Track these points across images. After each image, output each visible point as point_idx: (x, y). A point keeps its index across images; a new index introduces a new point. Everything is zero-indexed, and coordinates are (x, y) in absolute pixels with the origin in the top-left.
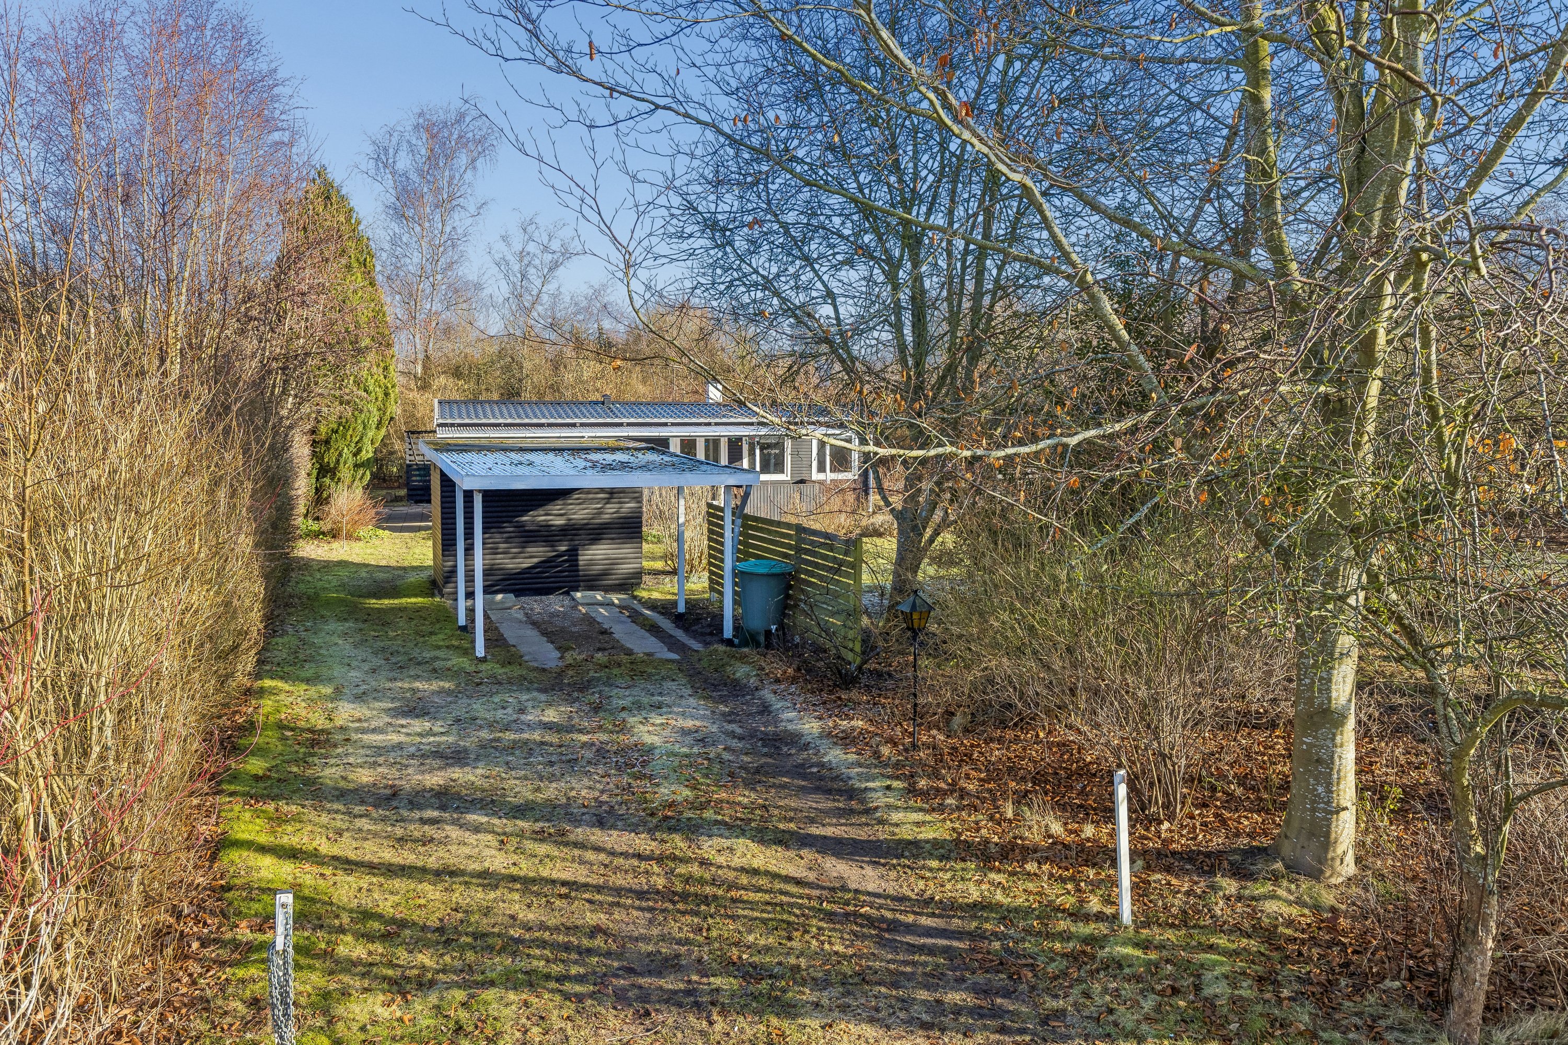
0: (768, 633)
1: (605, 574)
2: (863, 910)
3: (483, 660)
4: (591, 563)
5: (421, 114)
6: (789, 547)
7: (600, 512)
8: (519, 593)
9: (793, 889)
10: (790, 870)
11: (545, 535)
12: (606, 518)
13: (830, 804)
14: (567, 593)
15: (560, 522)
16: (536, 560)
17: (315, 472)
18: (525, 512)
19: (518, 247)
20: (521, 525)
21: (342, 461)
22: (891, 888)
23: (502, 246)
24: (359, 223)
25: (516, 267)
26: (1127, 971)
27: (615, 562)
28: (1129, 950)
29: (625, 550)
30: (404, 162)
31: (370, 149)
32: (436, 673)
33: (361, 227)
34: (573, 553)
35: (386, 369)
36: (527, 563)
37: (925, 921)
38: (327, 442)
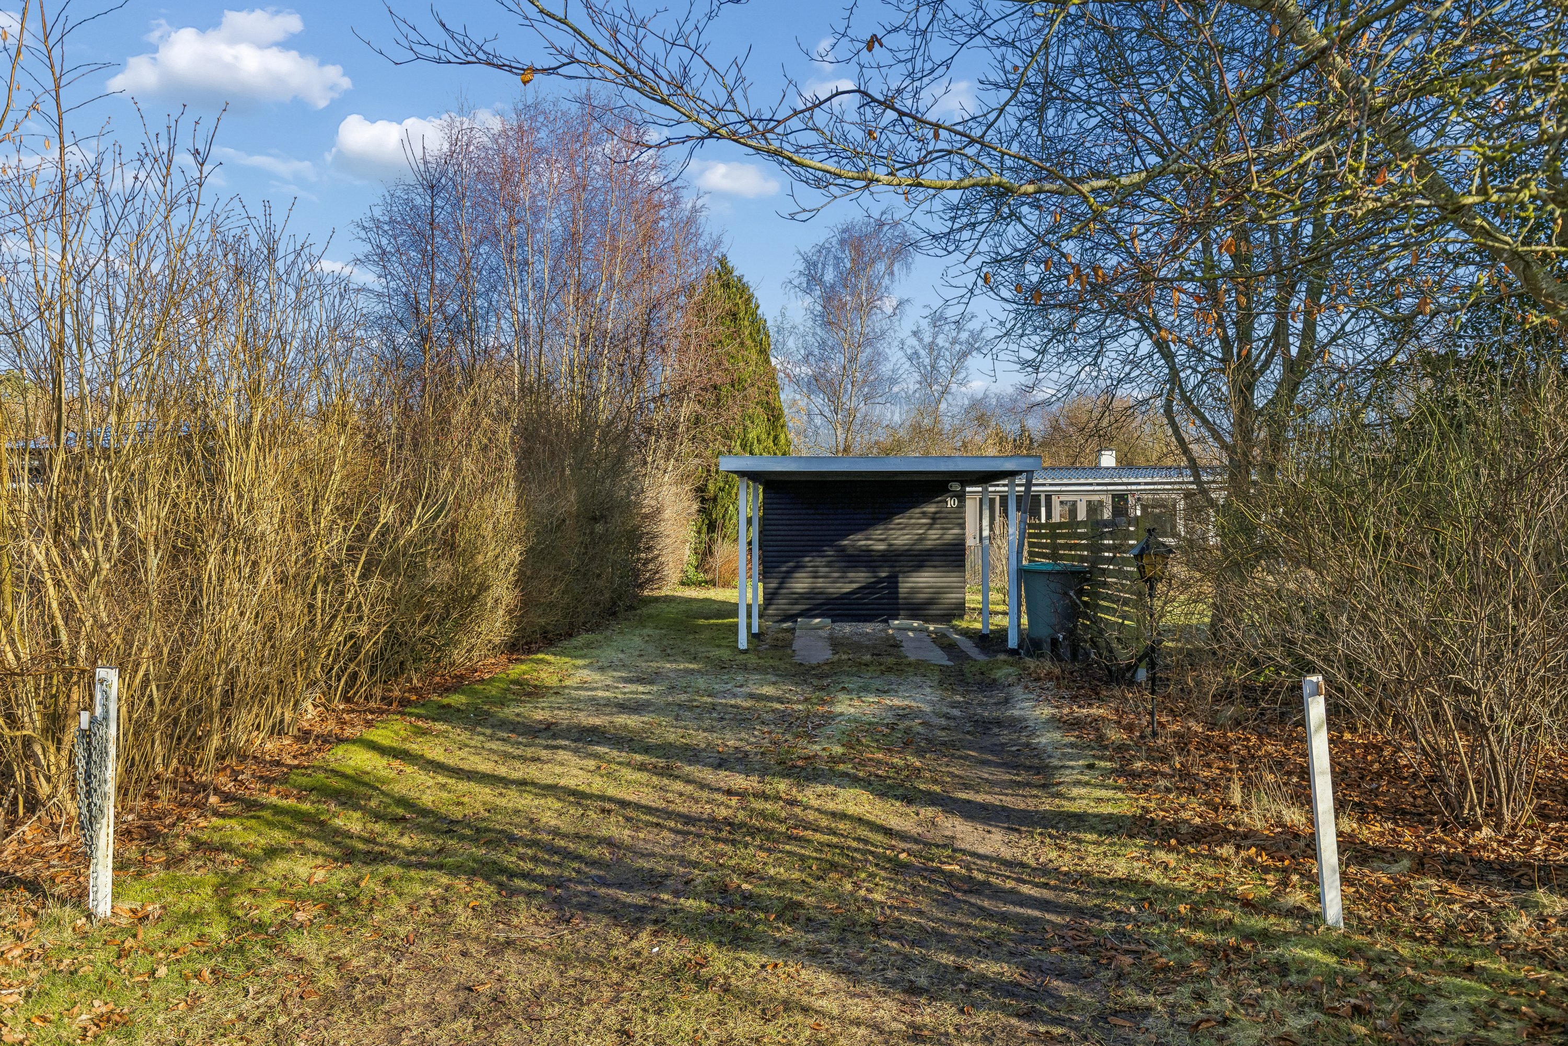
0: (1054, 642)
1: (931, 602)
2: (947, 867)
3: (745, 652)
4: (914, 591)
5: (844, 231)
6: (1084, 547)
7: (922, 539)
8: (836, 618)
9: (878, 838)
10: (894, 822)
11: (865, 559)
12: (929, 544)
13: (1007, 777)
14: (886, 621)
15: (881, 547)
16: (855, 586)
17: (705, 528)
18: (844, 536)
19: (927, 339)
20: (843, 549)
21: (728, 517)
22: (1006, 853)
23: (913, 341)
24: (758, 307)
25: (927, 361)
26: (1293, 978)
27: (940, 591)
28: (1315, 954)
29: (951, 579)
30: (829, 276)
31: (801, 266)
32: (695, 659)
33: (759, 312)
34: (893, 581)
35: (776, 438)
36: (848, 588)
37: (1025, 889)
38: (715, 499)
